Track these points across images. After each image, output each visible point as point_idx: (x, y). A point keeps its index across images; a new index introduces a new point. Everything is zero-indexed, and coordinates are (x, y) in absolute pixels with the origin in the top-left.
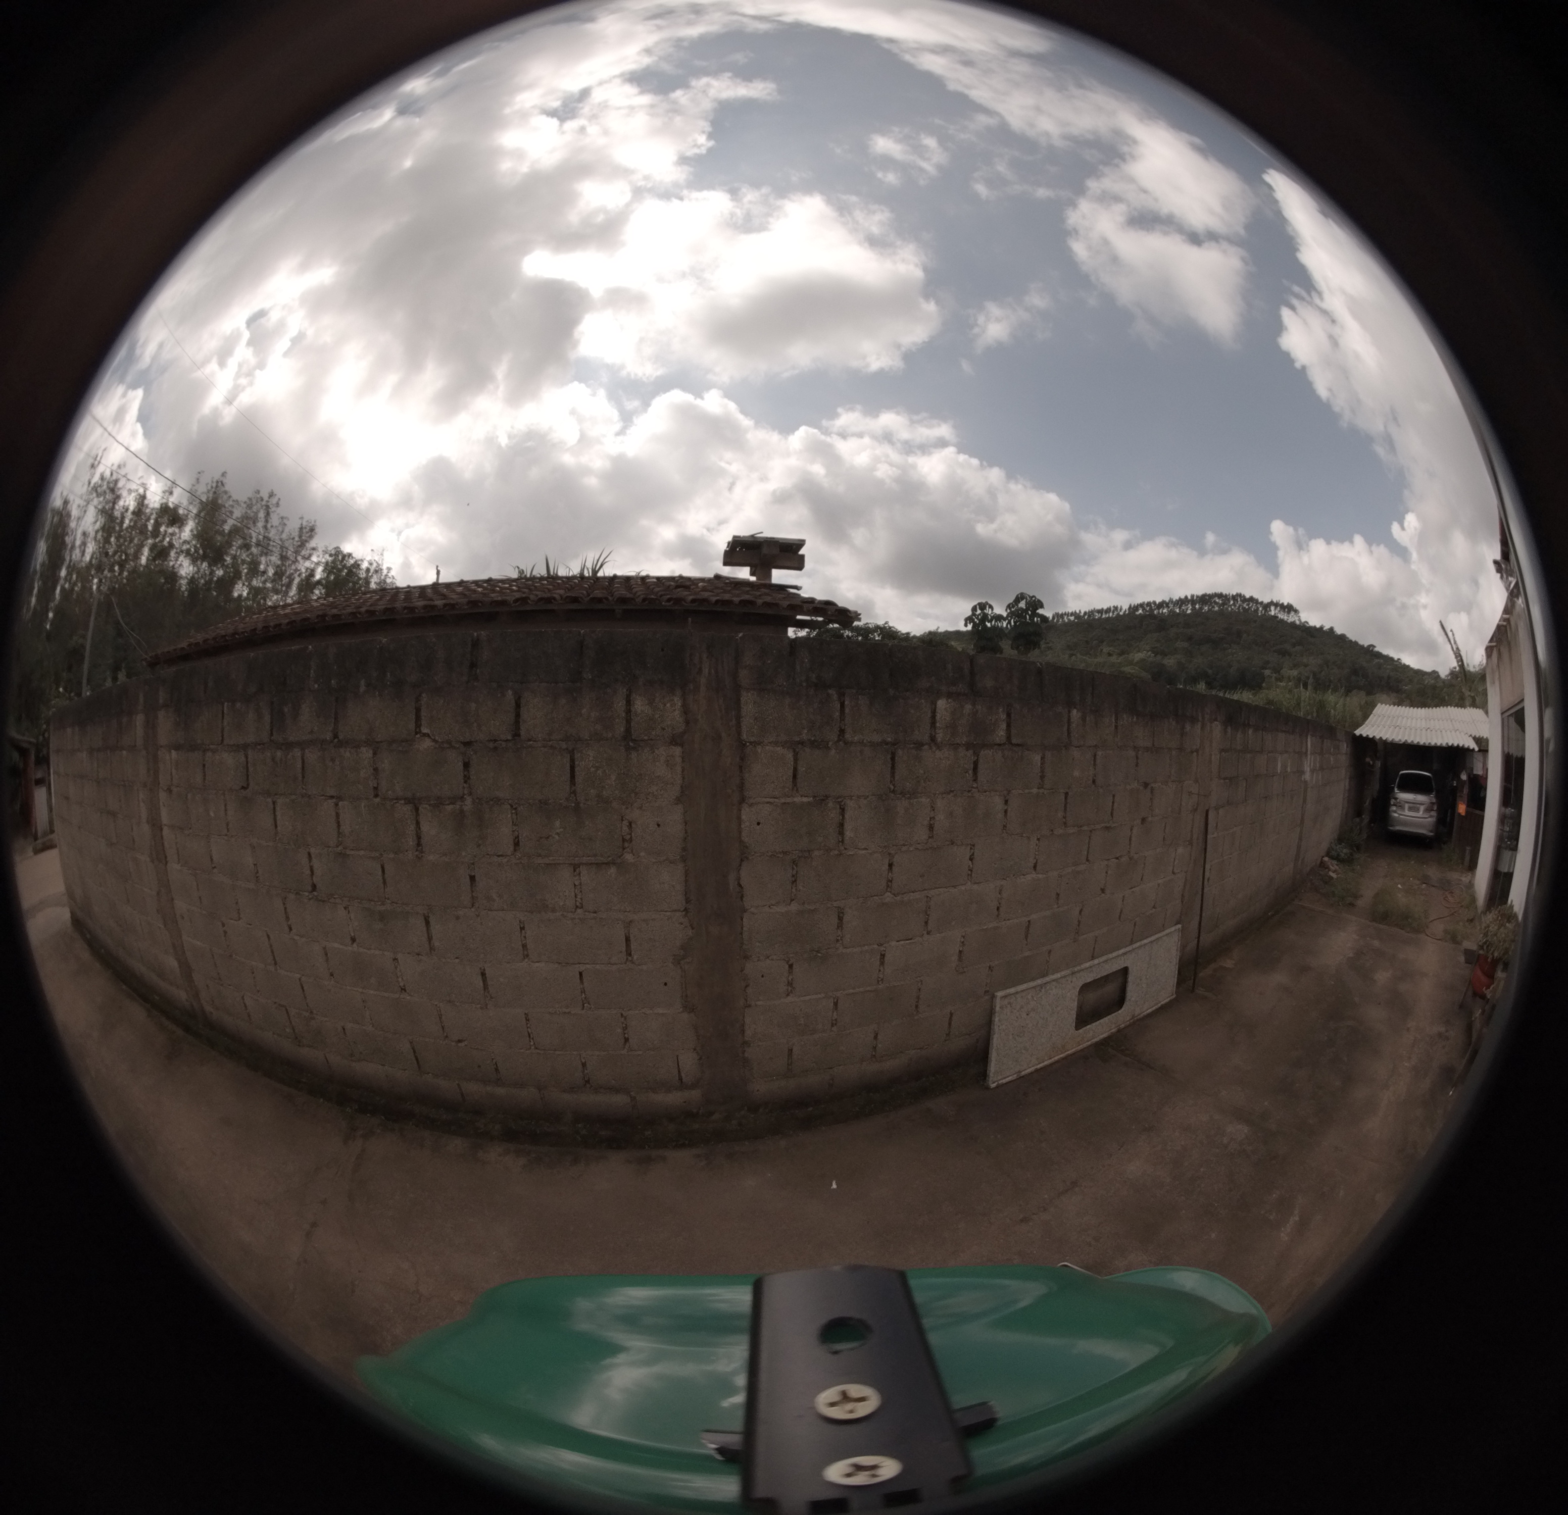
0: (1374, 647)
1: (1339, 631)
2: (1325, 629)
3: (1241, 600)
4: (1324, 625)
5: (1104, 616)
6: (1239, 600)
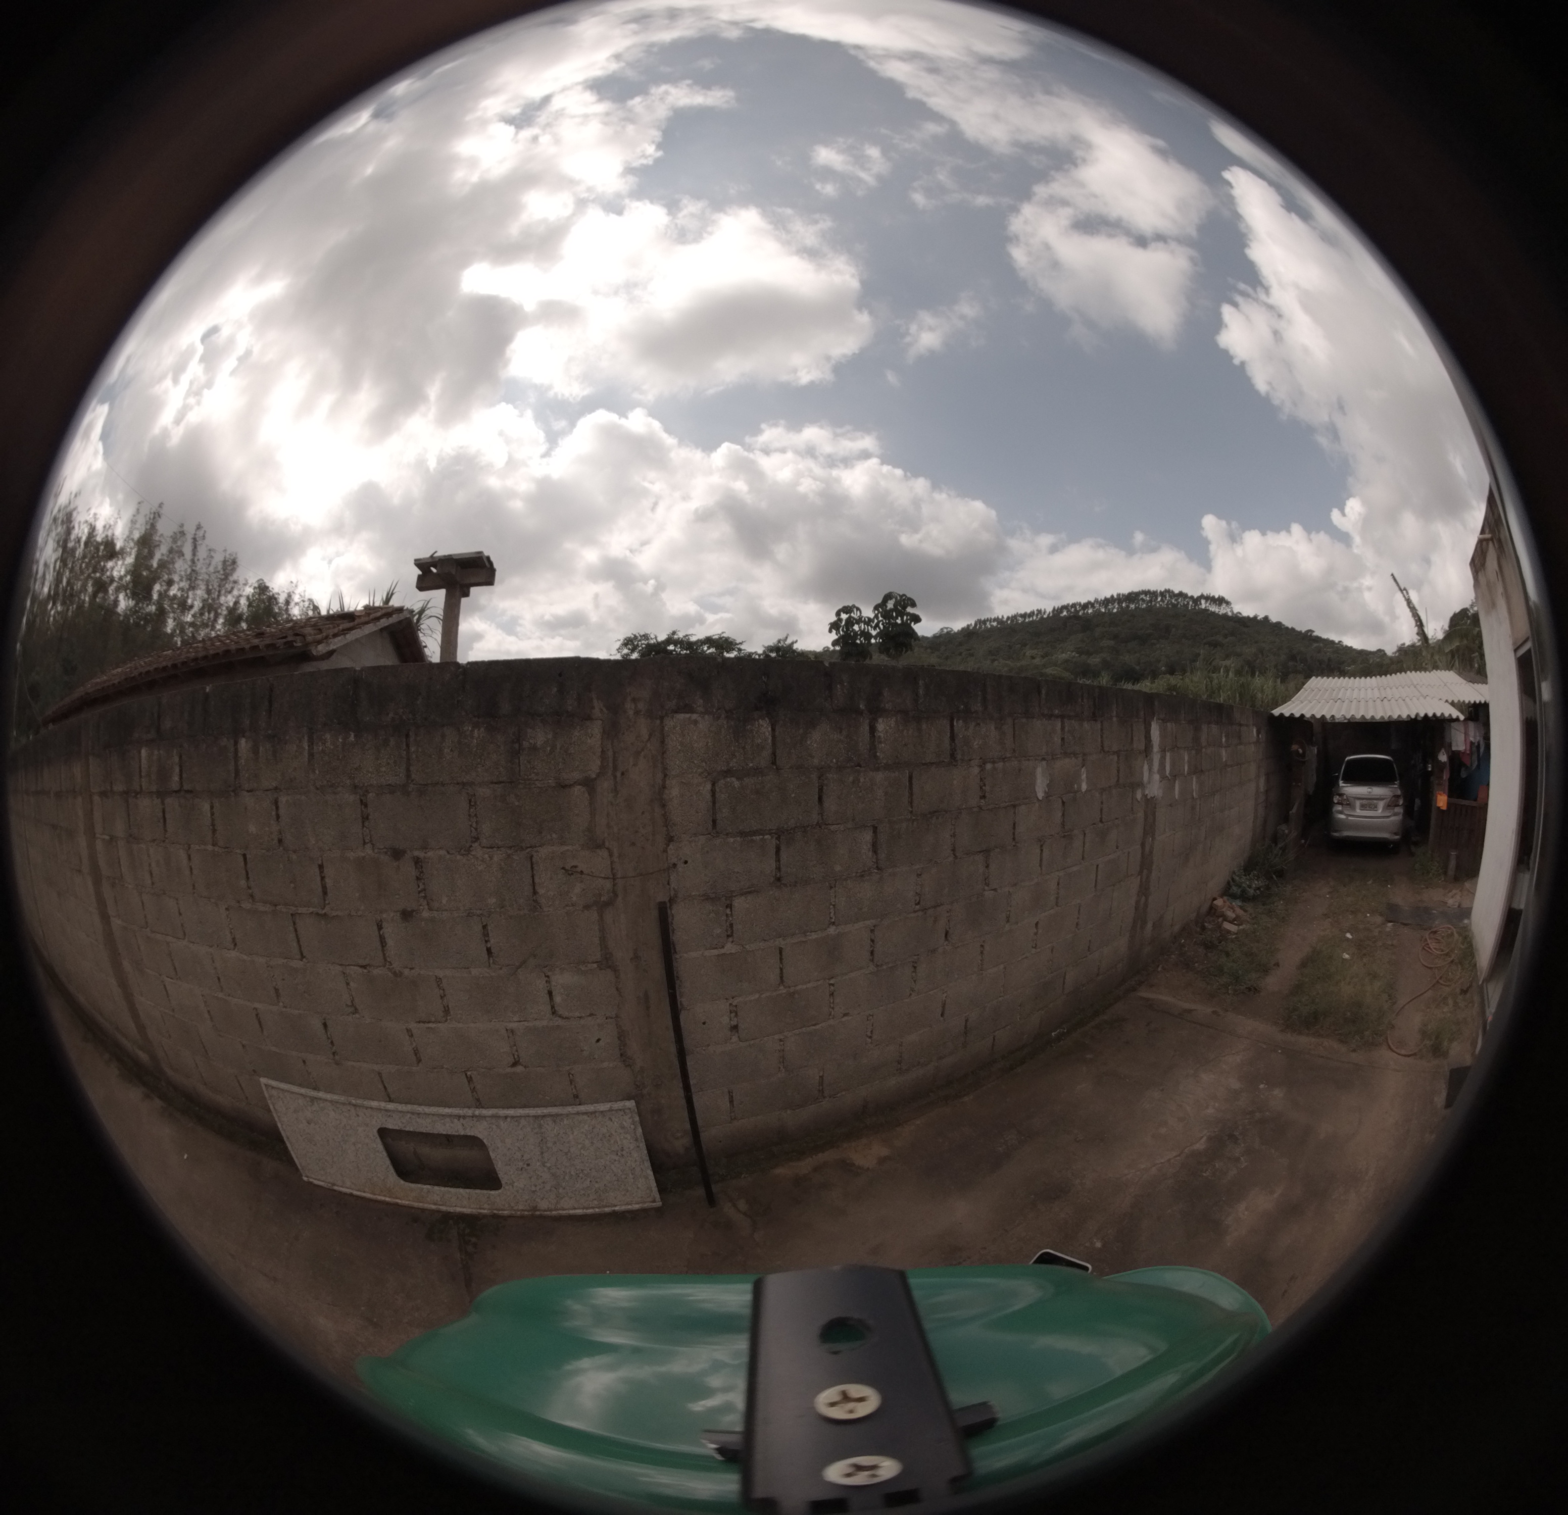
1: (1274, 619)
2: (1259, 618)
3: (1170, 596)
4: (1258, 614)
5: (1027, 620)
6: (1167, 596)
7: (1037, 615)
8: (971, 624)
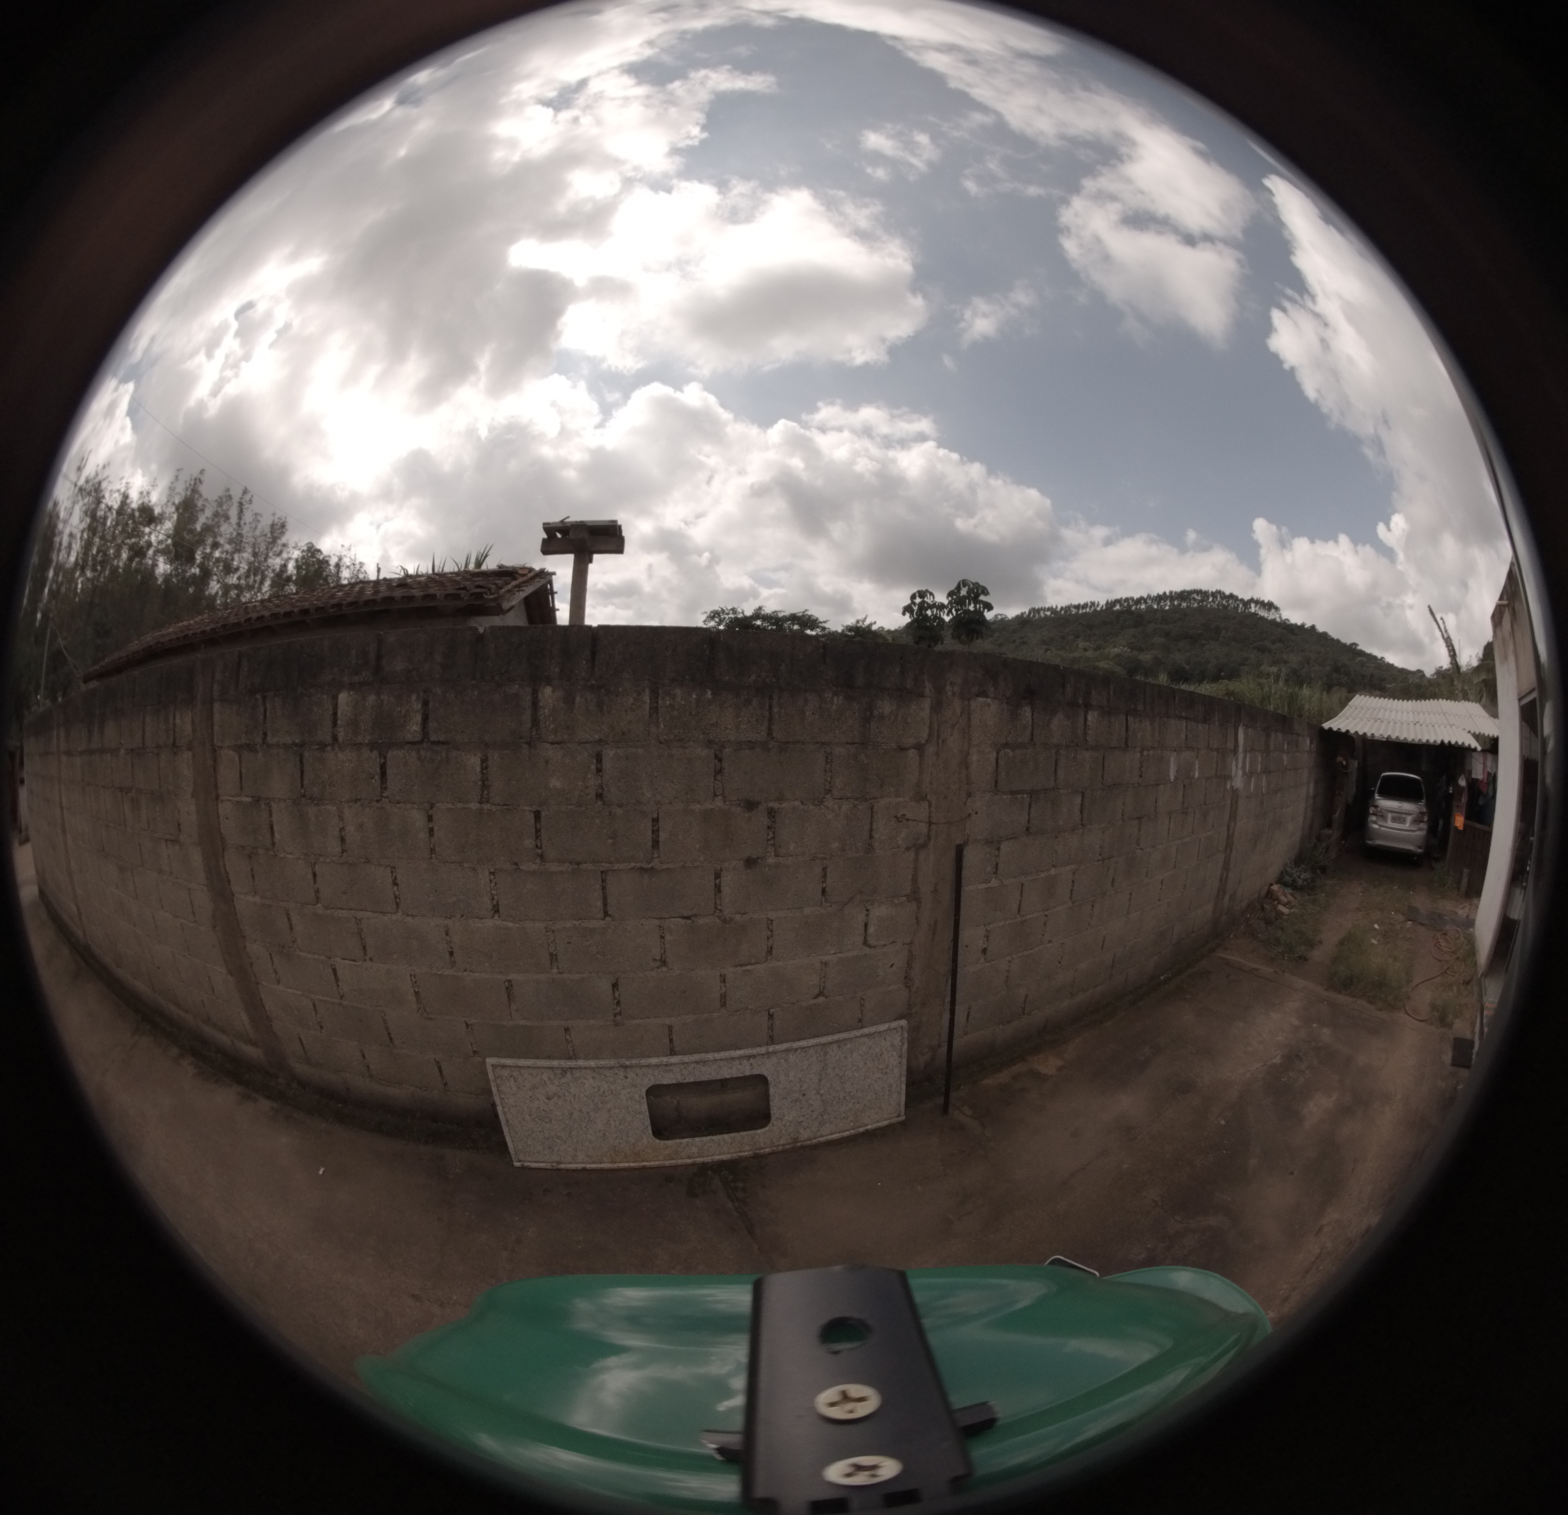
0: (1356, 645)
1: (1320, 629)
2: (1306, 627)
3: (1221, 597)
4: (1305, 622)
5: (1080, 612)
6: (1219, 597)
7: (1090, 607)
8: (1025, 613)
